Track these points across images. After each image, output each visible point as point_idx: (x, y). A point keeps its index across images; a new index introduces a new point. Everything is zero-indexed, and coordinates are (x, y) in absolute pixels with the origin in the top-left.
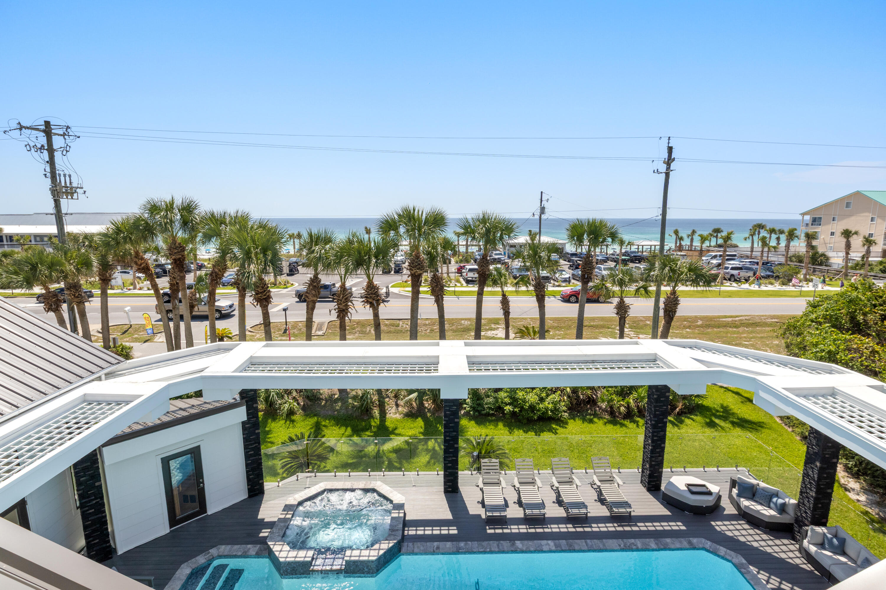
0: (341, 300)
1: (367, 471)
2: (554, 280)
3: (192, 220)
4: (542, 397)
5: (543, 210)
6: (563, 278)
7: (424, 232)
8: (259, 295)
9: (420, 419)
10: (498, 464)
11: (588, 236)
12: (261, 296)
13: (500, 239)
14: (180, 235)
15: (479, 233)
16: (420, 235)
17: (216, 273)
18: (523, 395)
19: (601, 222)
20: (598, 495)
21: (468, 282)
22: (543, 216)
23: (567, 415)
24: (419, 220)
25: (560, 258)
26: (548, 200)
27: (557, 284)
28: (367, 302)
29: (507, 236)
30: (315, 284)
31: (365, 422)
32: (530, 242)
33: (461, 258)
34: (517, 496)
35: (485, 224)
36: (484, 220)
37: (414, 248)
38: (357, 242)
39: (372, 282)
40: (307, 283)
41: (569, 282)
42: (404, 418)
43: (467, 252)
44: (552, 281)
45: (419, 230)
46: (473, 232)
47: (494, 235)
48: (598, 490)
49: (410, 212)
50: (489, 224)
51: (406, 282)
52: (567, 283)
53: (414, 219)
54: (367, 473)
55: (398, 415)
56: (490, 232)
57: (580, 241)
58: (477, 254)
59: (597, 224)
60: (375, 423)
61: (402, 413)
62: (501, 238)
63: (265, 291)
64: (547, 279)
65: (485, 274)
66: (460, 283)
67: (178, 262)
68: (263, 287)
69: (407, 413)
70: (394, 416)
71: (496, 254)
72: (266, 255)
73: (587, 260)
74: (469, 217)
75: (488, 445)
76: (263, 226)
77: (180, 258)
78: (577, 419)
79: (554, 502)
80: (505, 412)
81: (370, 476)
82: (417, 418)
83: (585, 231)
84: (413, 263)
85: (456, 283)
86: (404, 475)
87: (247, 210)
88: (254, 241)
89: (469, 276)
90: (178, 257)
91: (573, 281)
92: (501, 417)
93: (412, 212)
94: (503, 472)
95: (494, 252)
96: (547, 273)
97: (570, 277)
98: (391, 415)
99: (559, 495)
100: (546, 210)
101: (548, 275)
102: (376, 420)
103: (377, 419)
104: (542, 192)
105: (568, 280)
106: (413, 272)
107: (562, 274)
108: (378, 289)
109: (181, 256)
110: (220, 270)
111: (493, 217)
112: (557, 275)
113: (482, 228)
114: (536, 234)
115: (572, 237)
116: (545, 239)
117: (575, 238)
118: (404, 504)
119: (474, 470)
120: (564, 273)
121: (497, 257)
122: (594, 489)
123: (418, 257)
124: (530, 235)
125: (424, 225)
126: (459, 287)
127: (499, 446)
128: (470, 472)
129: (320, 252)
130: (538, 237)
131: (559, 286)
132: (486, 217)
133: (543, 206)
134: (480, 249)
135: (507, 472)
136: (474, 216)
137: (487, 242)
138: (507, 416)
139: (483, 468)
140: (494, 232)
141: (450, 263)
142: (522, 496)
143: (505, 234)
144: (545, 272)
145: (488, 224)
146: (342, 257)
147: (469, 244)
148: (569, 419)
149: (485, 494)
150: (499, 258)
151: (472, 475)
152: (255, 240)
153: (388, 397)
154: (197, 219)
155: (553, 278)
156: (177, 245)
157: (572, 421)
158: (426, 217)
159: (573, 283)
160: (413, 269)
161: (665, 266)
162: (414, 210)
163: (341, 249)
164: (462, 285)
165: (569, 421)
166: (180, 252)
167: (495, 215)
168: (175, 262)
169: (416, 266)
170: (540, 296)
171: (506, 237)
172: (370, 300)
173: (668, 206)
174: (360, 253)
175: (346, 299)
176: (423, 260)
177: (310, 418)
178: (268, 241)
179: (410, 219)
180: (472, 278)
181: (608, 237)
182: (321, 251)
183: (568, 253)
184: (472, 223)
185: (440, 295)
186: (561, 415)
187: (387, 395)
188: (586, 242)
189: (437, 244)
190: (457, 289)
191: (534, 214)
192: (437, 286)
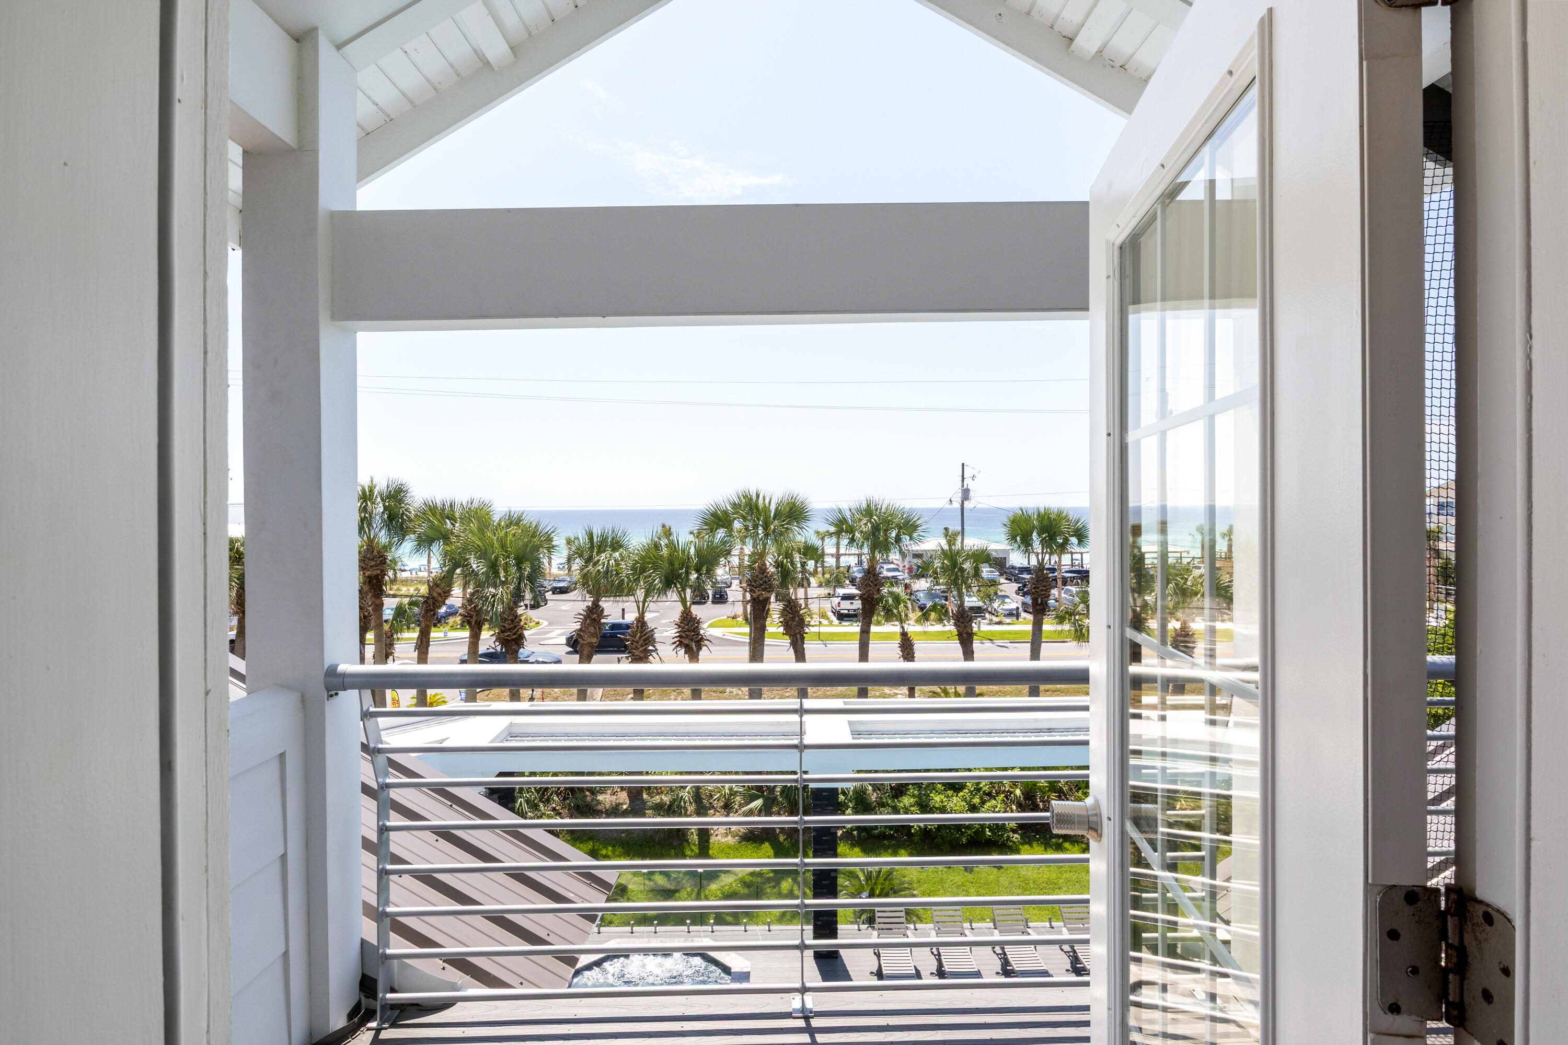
0: (637, 642)
1: (686, 924)
2: (990, 613)
3: (403, 514)
4: (974, 805)
5: (966, 495)
6: (1006, 610)
7: (774, 531)
8: (506, 634)
9: (767, 844)
10: (903, 914)
11: (1039, 535)
12: (508, 636)
13: (896, 542)
14: (383, 537)
15: (862, 532)
16: (767, 535)
17: (433, 598)
18: (942, 802)
19: (1060, 513)
20: (1072, 963)
21: (842, 617)
22: (966, 503)
23: (1019, 837)
24: (766, 509)
25: (1001, 575)
26: (973, 477)
27: (995, 619)
28: (681, 644)
29: (908, 538)
30: (595, 616)
31: (675, 849)
32: (946, 547)
33: (827, 576)
34: (936, 963)
35: (871, 517)
36: (868, 512)
37: (758, 557)
38: (667, 546)
39: (690, 611)
40: (581, 614)
41: (1018, 616)
42: (740, 842)
43: (838, 567)
44: (987, 615)
45: (766, 527)
46: (851, 530)
47: (886, 535)
48: (1071, 954)
49: (751, 499)
50: (877, 517)
51: (733, 618)
52: (1015, 619)
53: (757, 509)
54: (685, 928)
55: (730, 838)
56: (879, 530)
57: (1026, 543)
58: (855, 569)
59: (1053, 517)
60: (692, 851)
61: (737, 836)
62: (898, 540)
63: (515, 627)
64: (979, 611)
65: (873, 599)
66: (828, 619)
67: (375, 581)
68: (512, 621)
69: (746, 834)
70: (723, 840)
71: (889, 570)
72: (521, 568)
73: (1040, 573)
74: (845, 506)
75: (885, 880)
76: (514, 521)
77: (378, 575)
78: (1035, 844)
79: (998, 973)
80: (913, 831)
81: (689, 932)
82: (763, 843)
83: (1034, 527)
84: (755, 581)
85: (821, 620)
86: (746, 931)
87: (486, 497)
88: (503, 546)
89: (842, 606)
90: (375, 573)
91: (1023, 615)
92: (905, 841)
93: (754, 498)
94: (912, 926)
95: (886, 566)
96: (979, 600)
97: (1018, 608)
98: (719, 837)
99: (1006, 962)
100: (972, 494)
101: (981, 604)
102: (693, 848)
103: (694, 844)
104: (963, 465)
105: (1015, 612)
106: (755, 595)
107: (1003, 603)
108: (698, 622)
109: (379, 572)
110: (440, 594)
111: (884, 507)
112: (995, 605)
113: (866, 524)
114: (956, 534)
115: (1013, 538)
116: (972, 542)
117: (1018, 539)
118: (749, 972)
119: (863, 923)
120: (1007, 600)
121: (890, 574)
122: (1065, 952)
123: (763, 569)
124: (946, 536)
125: (774, 519)
126: (826, 626)
127: (903, 883)
128: (856, 927)
129: (609, 563)
130: (959, 538)
131: (1000, 623)
132: (873, 508)
133: (965, 486)
134: (860, 563)
135: (918, 926)
136: (854, 506)
137: (873, 549)
138: (916, 839)
139: (878, 920)
140: (886, 531)
141: (809, 585)
142: (944, 961)
143: (904, 534)
144: (974, 599)
145: (875, 517)
146: (643, 570)
147: (842, 551)
148: (1022, 844)
149: (882, 958)
150: (893, 577)
151: (860, 930)
152: (506, 544)
153: (713, 807)
154: (410, 512)
155: (989, 609)
156: (375, 553)
157: (1027, 847)
158: (777, 508)
159: (1025, 619)
160: (756, 590)
161: (1168, 582)
162: (758, 496)
163: (642, 558)
164: (831, 623)
165: (1021, 847)
166: (379, 565)
167: (886, 503)
168: (370, 582)
169: (761, 585)
170: (964, 635)
171: (905, 539)
172: (686, 642)
173: (1169, 485)
174: (671, 563)
175: (645, 640)
176: (772, 576)
177: (582, 842)
178: (526, 545)
179: (751, 509)
180: (849, 610)
181: (1072, 536)
182: (609, 561)
183: (1013, 568)
184: (849, 517)
185: (799, 633)
186: (1008, 836)
187: (711, 803)
188: (1037, 545)
189: (793, 549)
190: (823, 629)
191: (951, 501)
192: (793, 619)
